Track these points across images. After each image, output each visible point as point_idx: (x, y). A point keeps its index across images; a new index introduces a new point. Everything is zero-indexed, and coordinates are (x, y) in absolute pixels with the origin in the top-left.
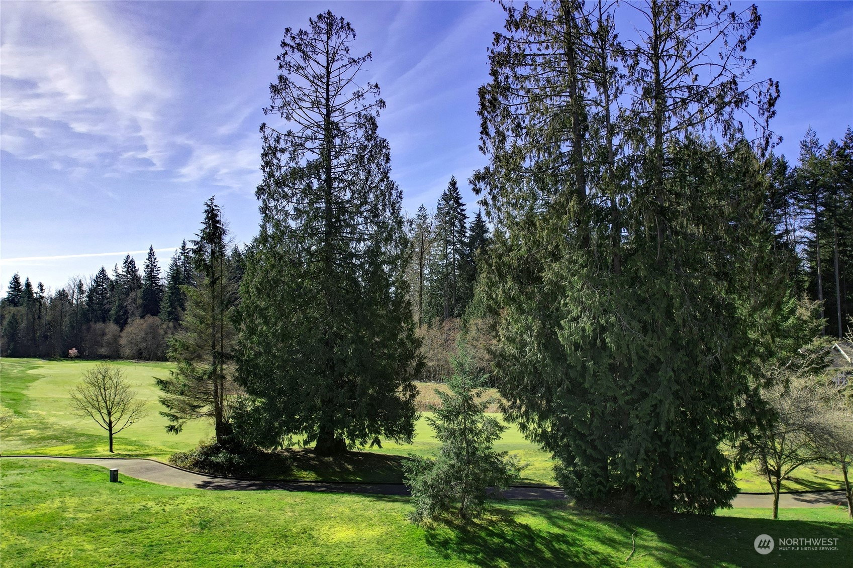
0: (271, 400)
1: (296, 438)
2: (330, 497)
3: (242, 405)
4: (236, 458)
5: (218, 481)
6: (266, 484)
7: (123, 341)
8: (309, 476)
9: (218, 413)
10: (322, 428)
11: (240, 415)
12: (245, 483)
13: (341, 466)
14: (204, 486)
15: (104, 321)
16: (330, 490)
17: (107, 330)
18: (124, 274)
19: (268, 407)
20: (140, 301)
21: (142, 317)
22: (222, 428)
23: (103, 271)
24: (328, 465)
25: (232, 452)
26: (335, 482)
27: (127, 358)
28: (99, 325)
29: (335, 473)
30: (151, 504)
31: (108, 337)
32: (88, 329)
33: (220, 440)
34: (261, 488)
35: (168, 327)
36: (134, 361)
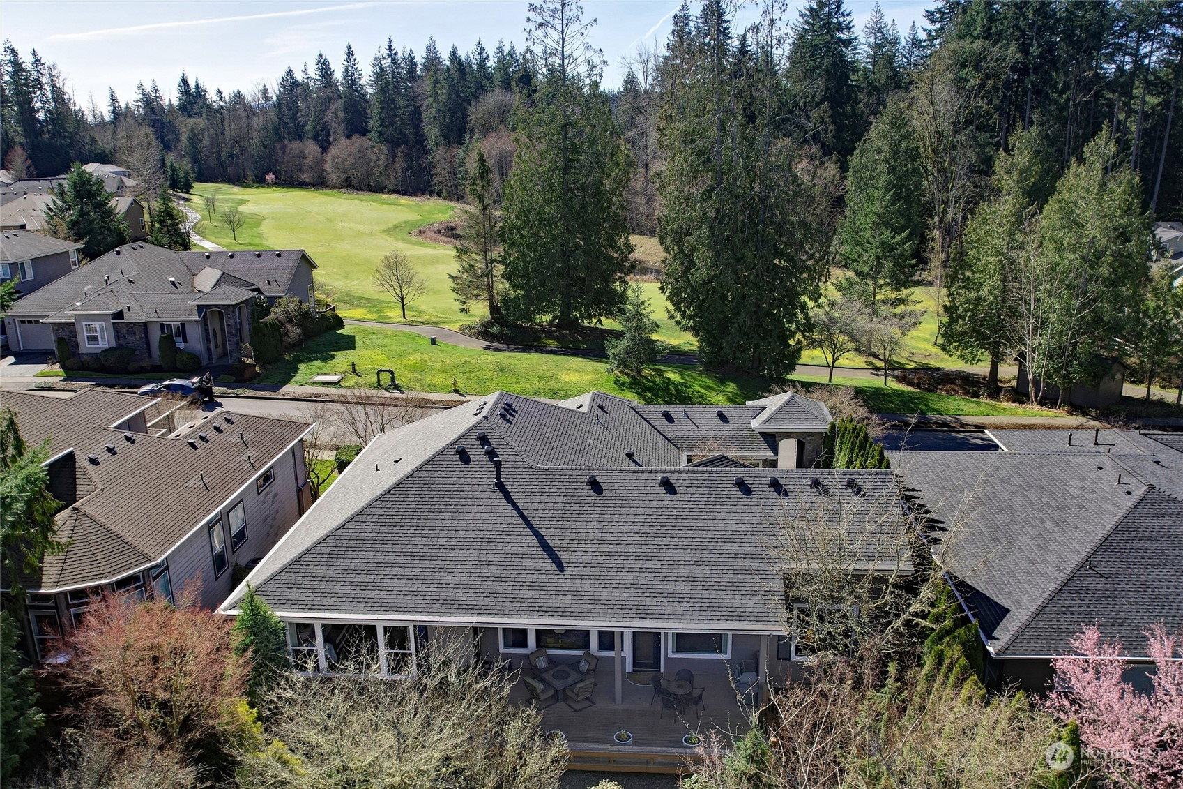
0: (528, 292)
1: (544, 318)
2: (566, 358)
3: (507, 295)
4: (505, 331)
5: (495, 345)
6: (526, 349)
7: (328, 166)
8: (552, 344)
9: (491, 299)
10: (562, 312)
11: (506, 300)
12: (512, 347)
13: (574, 338)
14: (487, 348)
15: (301, 139)
16: (566, 354)
17: (307, 152)
18: (318, 77)
19: (526, 297)
20: (341, 115)
21: (348, 137)
22: (494, 309)
23: (289, 72)
24: (566, 336)
25: (502, 326)
26: (570, 349)
27: (335, 187)
28: (296, 145)
29: (570, 342)
30: (469, 359)
31: (308, 161)
32: (284, 148)
33: (492, 317)
34: (523, 351)
35: (381, 151)
36: (343, 190)
